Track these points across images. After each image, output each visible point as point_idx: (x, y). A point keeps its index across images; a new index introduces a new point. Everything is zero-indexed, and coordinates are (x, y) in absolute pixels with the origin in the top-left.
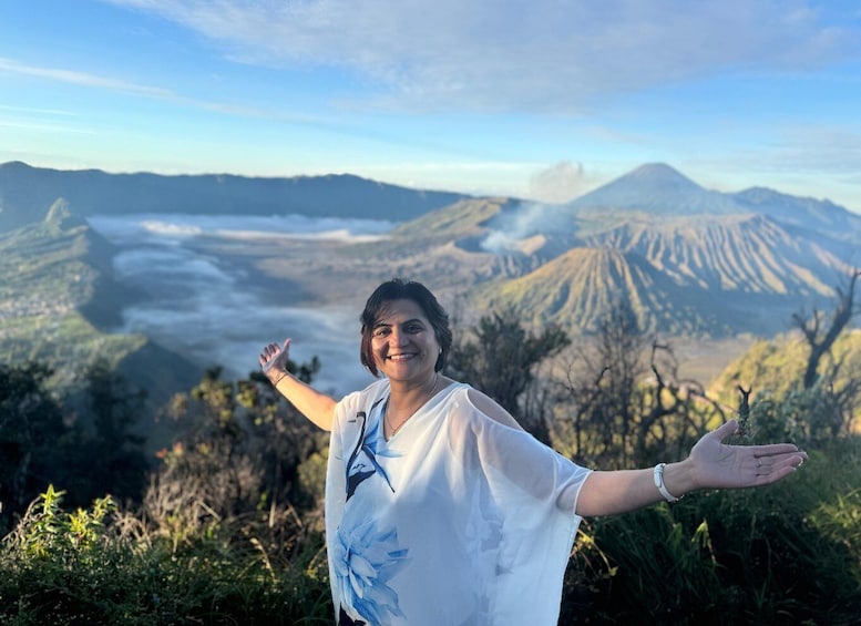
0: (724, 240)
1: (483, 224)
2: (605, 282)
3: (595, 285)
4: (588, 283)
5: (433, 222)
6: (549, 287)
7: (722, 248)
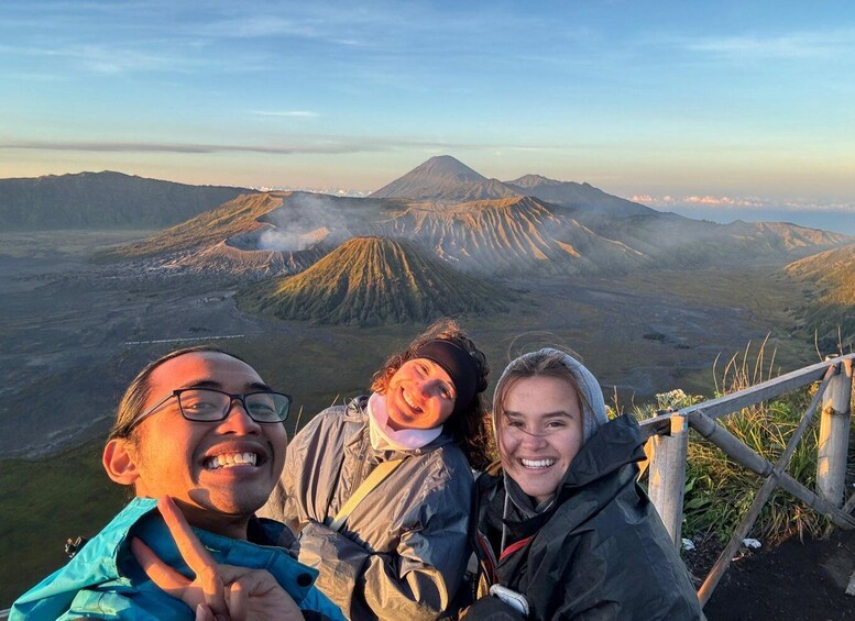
0: (497, 224)
1: (261, 219)
2: (383, 271)
3: (373, 275)
4: (365, 274)
5: (211, 218)
6: (327, 281)
7: (496, 231)
